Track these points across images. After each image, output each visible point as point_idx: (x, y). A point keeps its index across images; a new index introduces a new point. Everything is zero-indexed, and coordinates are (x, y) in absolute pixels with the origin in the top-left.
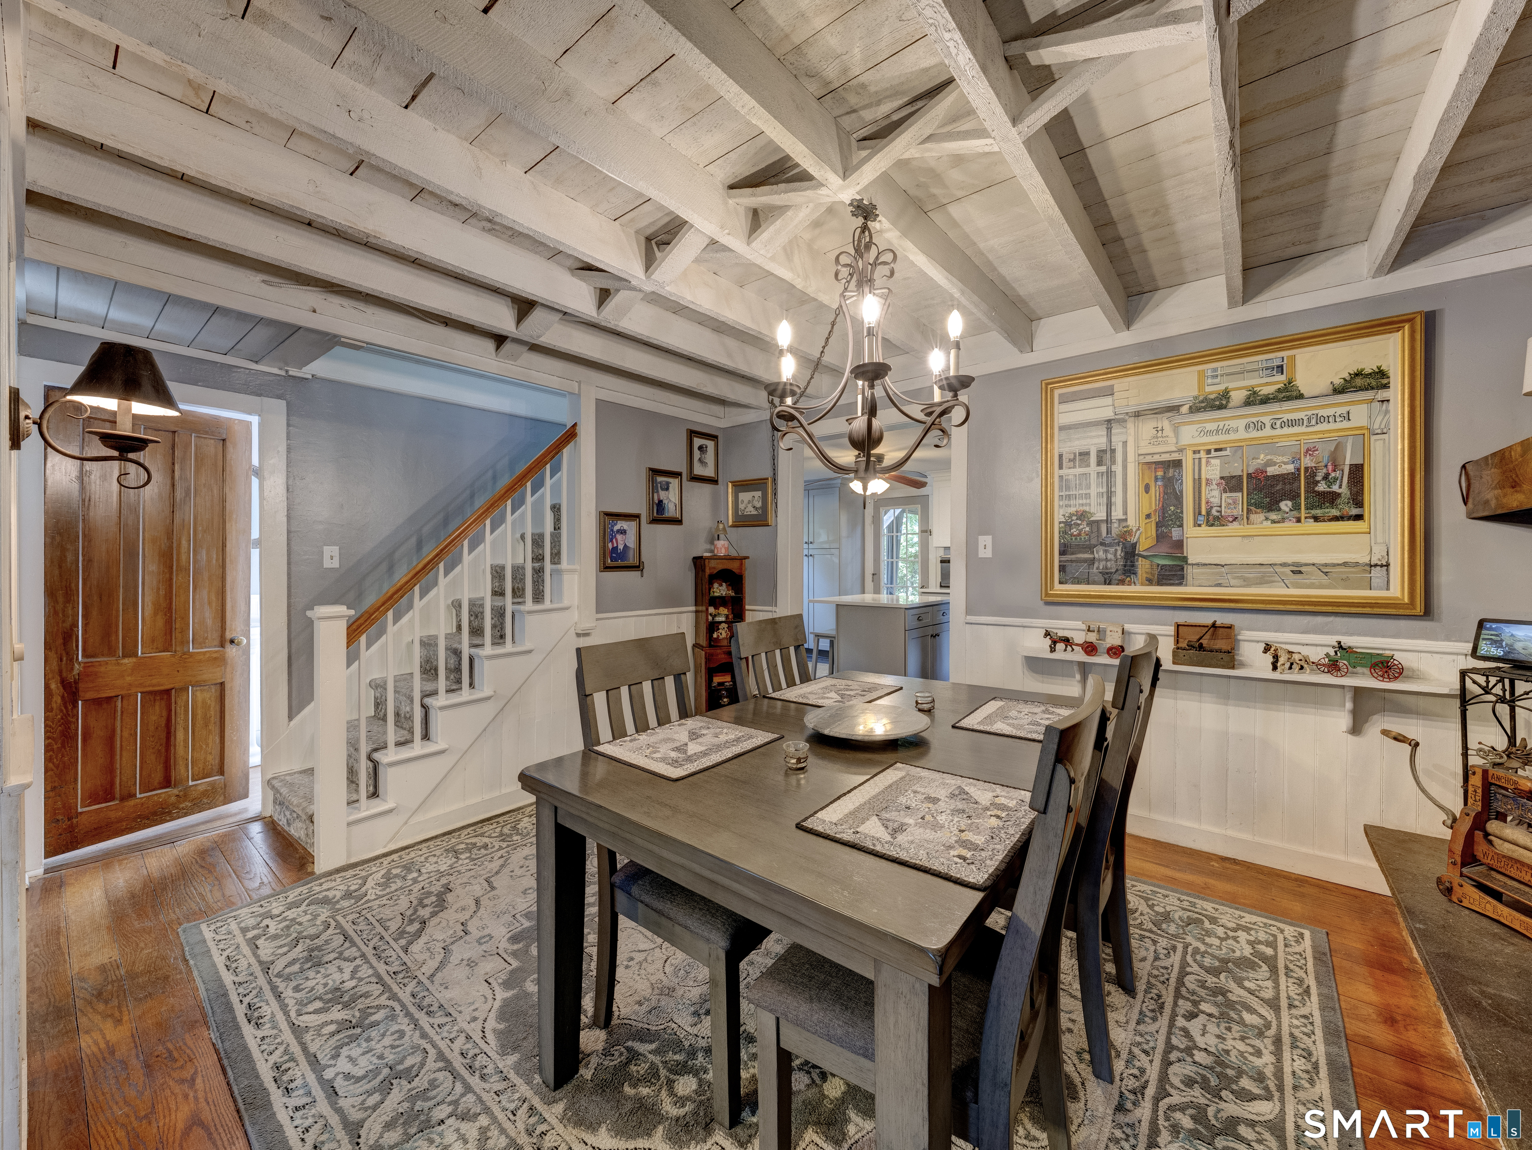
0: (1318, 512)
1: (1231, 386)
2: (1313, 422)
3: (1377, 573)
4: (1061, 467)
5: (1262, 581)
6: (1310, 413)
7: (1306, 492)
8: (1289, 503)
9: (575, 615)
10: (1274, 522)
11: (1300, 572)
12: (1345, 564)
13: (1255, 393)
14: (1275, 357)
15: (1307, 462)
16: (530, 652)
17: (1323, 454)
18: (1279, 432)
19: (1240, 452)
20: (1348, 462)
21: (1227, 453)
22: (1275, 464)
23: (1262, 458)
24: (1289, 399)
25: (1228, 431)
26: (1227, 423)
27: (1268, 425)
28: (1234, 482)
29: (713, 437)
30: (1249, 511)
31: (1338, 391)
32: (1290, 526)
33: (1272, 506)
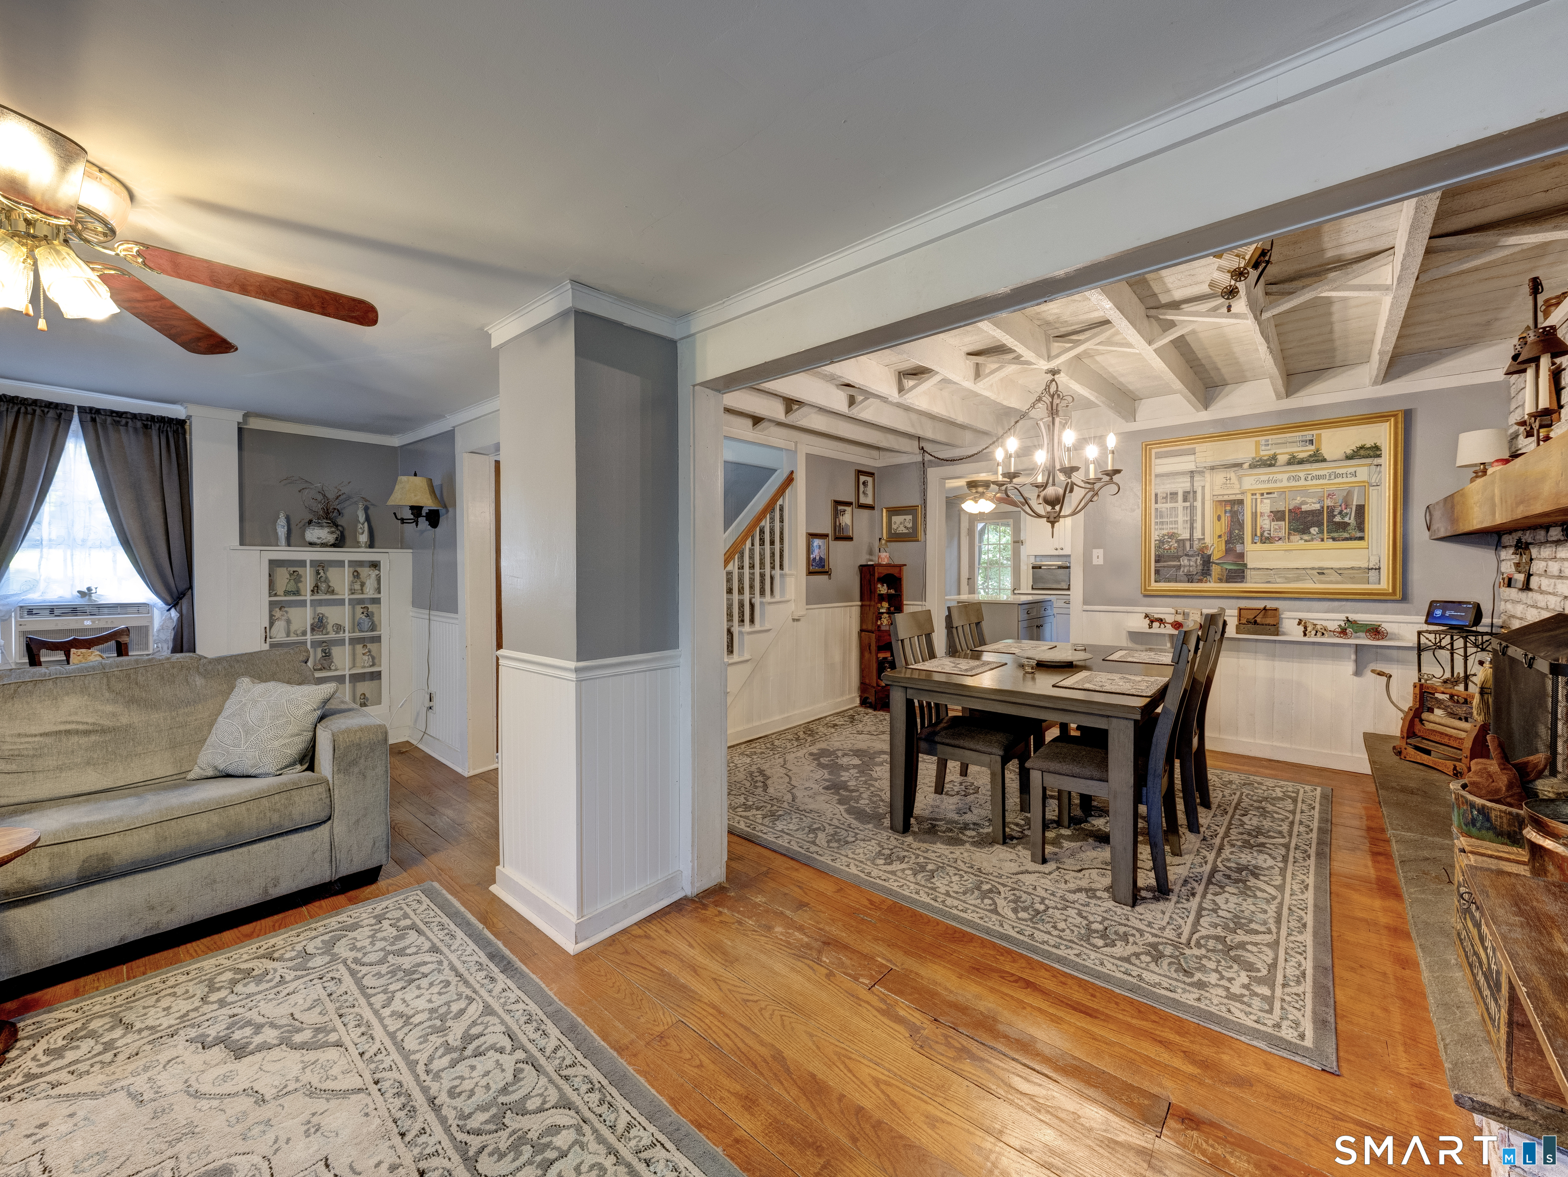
0: (1335, 535)
1: (1278, 451)
2: (1333, 477)
3: (1372, 574)
4: (1156, 503)
5: (1298, 579)
6: (1330, 471)
7: (1328, 522)
8: (1317, 529)
9: (792, 606)
10: (1306, 541)
11: (1323, 573)
12: (1352, 568)
13: (1294, 457)
14: (1308, 434)
15: (1328, 502)
16: (768, 630)
17: (1339, 498)
18: (1310, 483)
19: (1283, 496)
20: (1355, 503)
21: (1275, 495)
22: (1307, 503)
23: (1299, 500)
24: (1317, 461)
25: (1276, 481)
26: (1275, 476)
27: (1303, 478)
28: (1279, 514)
29: (871, 474)
30: (1289, 534)
31: (1349, 458)
32: (1317, 544)
33: (1305, 530)
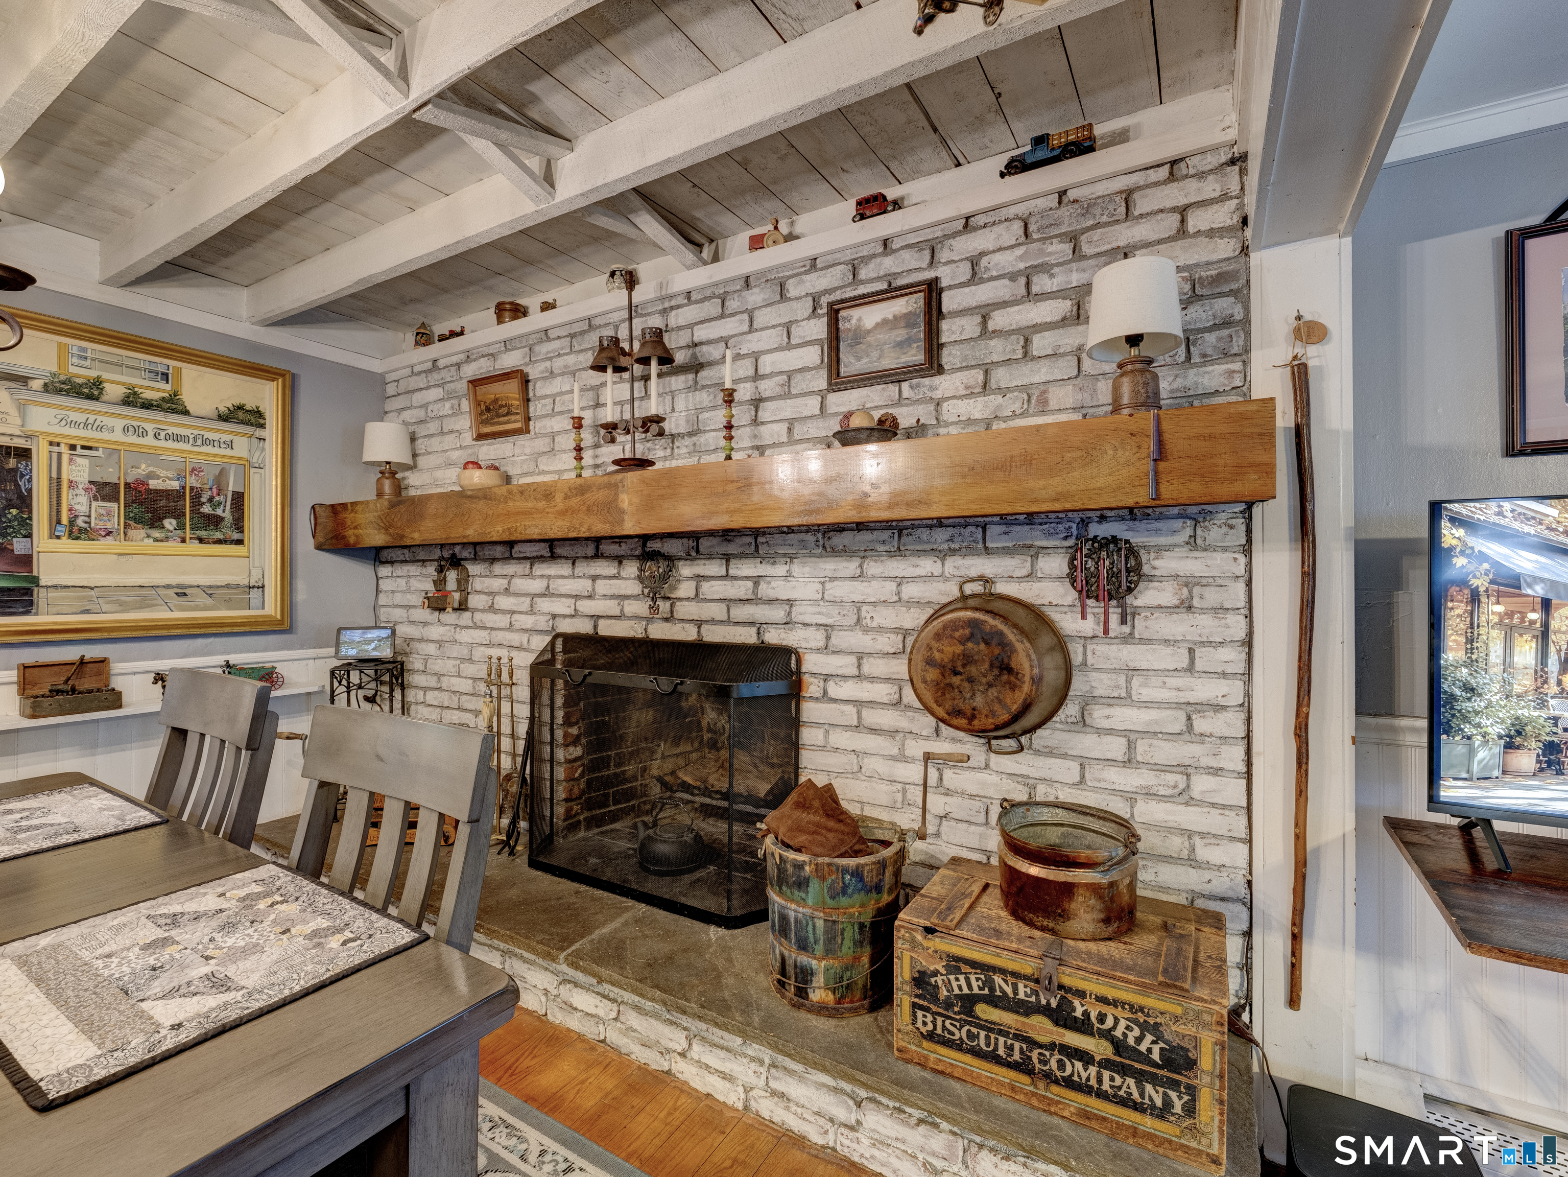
0: (203, 534)
1: (105, 376)
2: (199, 442)
3: (255, 593)
5: (142, 605)
6: (196, 432)
7: (192, 512)
8: (174, 522)
10: (156, 540)
11: (185, 594)
12: (228, 586)
13: (135, 393)
14: (161, 364)
15: (192, 481)
17: (209, 476)
18: (162, 443)
19: (115, 457)
20: (231, 488)
21: (99, 453)
22: (158, 477)
23: (143, 469)
24: (174, 411)
25: (100, 428)
26: (100, 418)
27: (151, 434)
28: (107, 490)
30: (126, 526)
31: (224, 418)
32: (173, 546)
33: (154, 521)
